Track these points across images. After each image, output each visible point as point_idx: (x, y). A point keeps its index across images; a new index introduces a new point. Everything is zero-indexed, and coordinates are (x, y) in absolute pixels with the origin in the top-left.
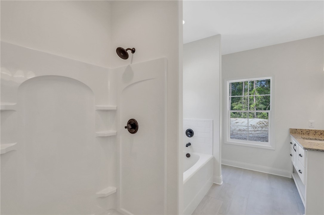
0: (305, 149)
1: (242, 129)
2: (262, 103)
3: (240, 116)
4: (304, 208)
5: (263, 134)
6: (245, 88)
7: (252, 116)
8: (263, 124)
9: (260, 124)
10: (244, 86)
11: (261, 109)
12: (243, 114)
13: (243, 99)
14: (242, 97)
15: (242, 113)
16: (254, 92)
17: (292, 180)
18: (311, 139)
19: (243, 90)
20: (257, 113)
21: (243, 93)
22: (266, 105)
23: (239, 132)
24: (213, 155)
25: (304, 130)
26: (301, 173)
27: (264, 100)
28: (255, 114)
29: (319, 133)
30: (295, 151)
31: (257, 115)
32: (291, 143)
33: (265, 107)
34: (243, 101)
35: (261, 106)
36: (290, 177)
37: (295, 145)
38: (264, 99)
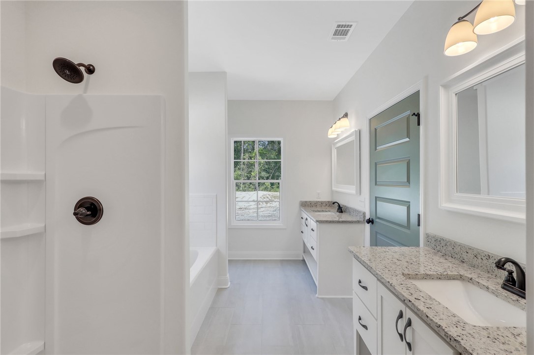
0: (317, 221)
1: (244, 207)
2: (264, 170)
3: (239, 188)
4: (316, 287)
5: (269, 212)
6: (244, 149)
7: (252, 189)
8: (268, 198)
9: (264, 198)
10: (243, 144)
11: (263, 178)
12: (242, 185)
13: (242, 163)
14: (241, 162)
15: (241, 183)
16: (255, 155)
17: (304, 261)
18: (319, 211)
19: (242, 151)
20: (259, 183)
21: (242, 155)
22: (269, 173)
23: (240, 212)
24: (216, 246)
25: (312, 202)
26: (313, 249)
27: (267, 166)
28: (257, 185)
29: (325, 204)
30: (307, 226)
31: (259, 186)
32: (302, 218)
33: (268, 175)
34: (242, 166)
35: (264, 174)
36: (301, 259)
37: (307, 219)
38: (267, 164)
